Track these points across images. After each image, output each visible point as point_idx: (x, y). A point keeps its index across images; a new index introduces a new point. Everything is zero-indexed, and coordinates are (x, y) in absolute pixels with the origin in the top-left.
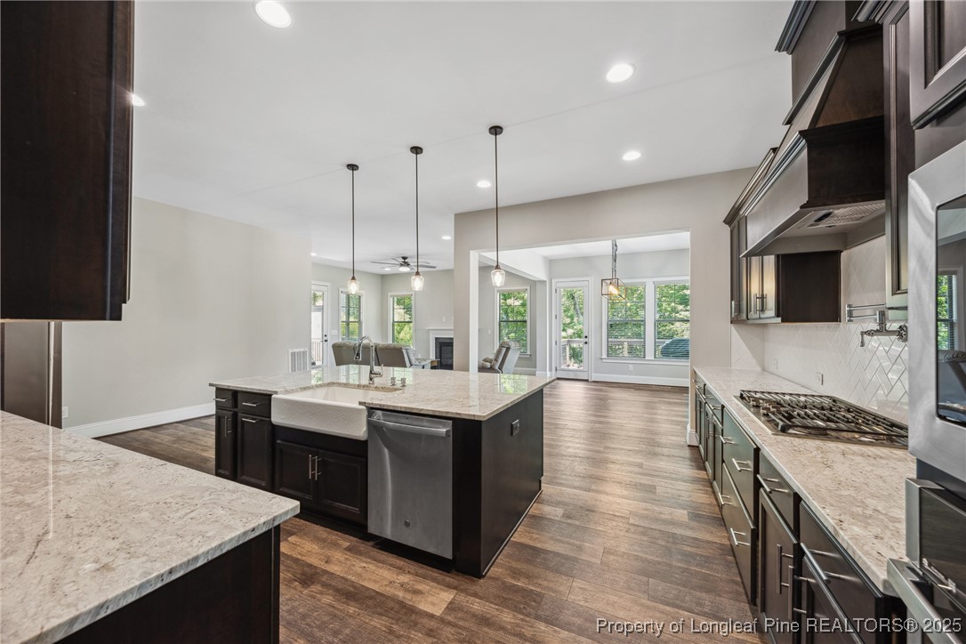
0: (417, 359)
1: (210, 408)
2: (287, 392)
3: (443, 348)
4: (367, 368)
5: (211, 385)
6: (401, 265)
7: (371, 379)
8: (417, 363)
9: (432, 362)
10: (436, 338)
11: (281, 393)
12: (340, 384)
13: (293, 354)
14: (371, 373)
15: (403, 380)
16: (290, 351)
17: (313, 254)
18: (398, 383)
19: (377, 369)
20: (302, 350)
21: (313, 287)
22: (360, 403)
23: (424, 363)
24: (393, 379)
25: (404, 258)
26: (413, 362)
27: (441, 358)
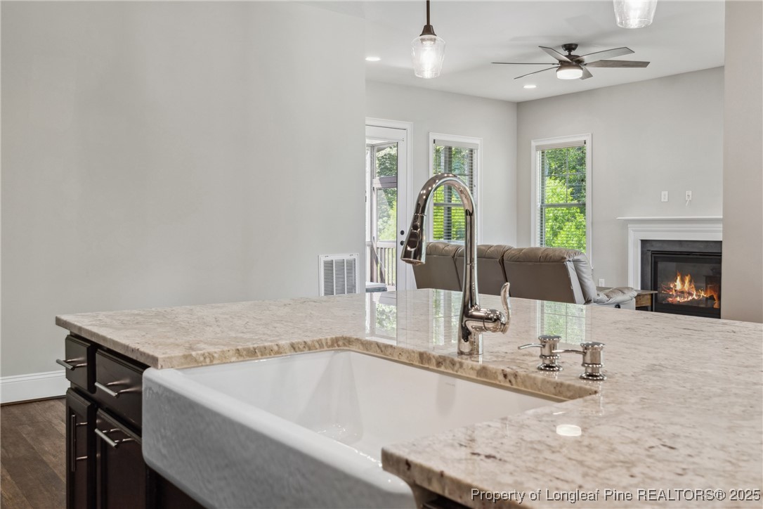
0: (600, 289)
1: (55, 383)
2: (190, 361)
3: (661, 265)
4: (457, 297)
5: (60, 322)
6: (563, 64)
7: (466, 334)
8: (602, 297)
9: (638, 297)
10: (644, 242)
11: (170, 362)
12: (367, 347)
13: (329, 265)
14: (466, 313)
15: (590, 352)
16: (323, 259)
17: (372, 59)
18: (571, 368)
19: (485, 304)
20: (346, 257)
21: (368, 130)
22: (391, 462)
23: (619, 298)
24: (548, 342)
25: (569, 47)
26: (593, 293)
27: (655, 287)
